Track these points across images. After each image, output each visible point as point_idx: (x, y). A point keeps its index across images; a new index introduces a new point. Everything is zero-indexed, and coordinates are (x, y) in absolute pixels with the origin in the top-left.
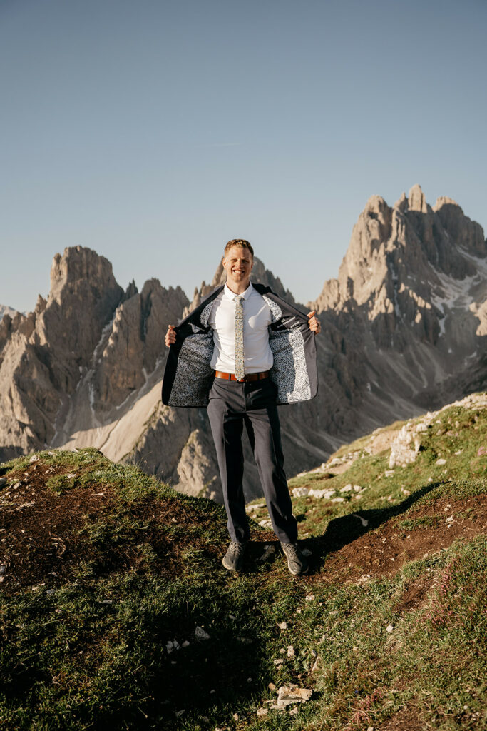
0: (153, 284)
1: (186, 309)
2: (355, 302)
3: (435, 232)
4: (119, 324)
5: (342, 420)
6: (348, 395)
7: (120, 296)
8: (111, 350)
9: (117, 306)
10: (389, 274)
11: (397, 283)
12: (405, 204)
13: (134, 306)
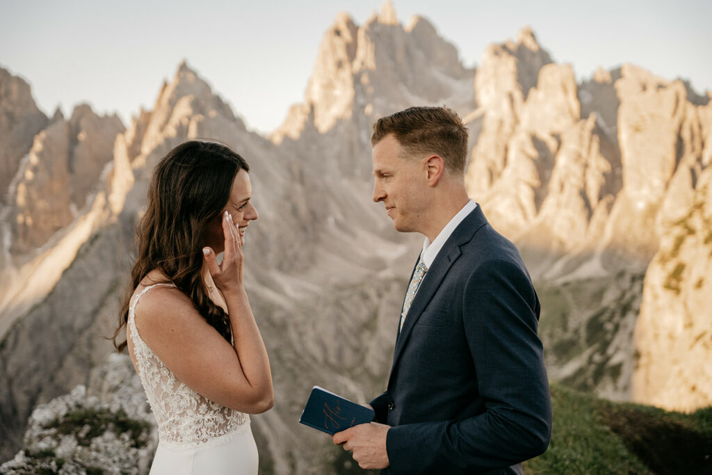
0: (83, 110)
1: (120, 138)
2: (316, 129)
3: (408, 53)
4: (40, 155)
5: (296, 257)
6: (304, 229)
7: (43, 121)
8: (29, 185)
9: (38, 132)
10: (355, 98)
11: (363, 107)
12: (374, 23)
13: (58, 133)
